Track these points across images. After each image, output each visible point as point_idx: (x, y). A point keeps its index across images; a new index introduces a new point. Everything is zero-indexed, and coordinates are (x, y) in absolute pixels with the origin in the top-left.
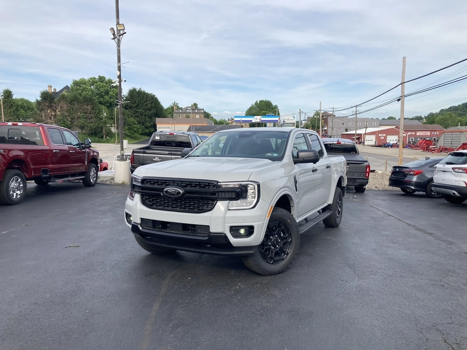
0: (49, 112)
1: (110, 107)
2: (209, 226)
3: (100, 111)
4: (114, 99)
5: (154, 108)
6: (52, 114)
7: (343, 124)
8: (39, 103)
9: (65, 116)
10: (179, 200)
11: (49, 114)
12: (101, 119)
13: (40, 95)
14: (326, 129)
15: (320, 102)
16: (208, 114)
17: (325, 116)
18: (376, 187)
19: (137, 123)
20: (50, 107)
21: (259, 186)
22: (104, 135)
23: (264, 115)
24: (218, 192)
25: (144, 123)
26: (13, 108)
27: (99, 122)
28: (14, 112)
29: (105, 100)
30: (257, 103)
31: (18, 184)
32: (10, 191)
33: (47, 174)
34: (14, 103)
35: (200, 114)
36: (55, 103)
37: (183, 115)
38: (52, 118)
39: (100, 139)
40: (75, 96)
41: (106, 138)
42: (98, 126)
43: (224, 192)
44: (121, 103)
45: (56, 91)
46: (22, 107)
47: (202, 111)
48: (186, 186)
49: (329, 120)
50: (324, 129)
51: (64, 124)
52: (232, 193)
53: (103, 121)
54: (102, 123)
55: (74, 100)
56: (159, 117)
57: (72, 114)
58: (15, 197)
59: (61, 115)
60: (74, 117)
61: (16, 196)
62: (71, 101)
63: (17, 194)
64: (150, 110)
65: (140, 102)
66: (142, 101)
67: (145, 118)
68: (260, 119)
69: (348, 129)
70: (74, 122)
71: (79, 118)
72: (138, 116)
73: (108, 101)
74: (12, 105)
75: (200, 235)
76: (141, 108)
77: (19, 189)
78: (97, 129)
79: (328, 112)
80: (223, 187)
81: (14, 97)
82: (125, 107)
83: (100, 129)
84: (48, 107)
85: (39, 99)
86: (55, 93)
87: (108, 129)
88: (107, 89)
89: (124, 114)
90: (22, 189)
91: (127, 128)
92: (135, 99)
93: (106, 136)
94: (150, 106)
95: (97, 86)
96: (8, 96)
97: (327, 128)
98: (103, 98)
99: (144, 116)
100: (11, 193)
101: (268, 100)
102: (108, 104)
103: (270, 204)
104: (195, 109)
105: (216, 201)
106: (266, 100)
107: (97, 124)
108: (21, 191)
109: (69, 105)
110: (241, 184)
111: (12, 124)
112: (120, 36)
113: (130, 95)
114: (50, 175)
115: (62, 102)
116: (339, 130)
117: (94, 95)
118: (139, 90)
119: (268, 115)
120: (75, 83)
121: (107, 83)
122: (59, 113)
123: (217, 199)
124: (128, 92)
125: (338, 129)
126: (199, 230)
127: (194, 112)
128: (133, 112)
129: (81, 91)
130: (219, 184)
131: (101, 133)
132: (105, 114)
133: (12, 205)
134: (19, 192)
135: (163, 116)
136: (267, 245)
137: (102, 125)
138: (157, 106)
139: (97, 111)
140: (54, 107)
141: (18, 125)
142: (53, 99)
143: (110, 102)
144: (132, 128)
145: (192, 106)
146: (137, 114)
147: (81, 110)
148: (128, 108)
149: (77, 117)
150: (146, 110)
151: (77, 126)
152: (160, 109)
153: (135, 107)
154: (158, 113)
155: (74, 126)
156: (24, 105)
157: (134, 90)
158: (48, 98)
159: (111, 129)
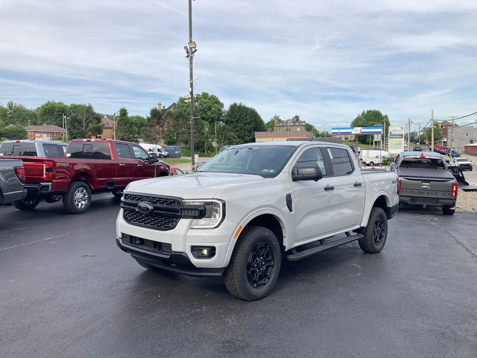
0: (157, 128)
1: (212, 122)
2: (171, 244)
3: (203, 126)
4: (216, 114)
5: (254, 122)
6: (160, 130)
7: (467, 135)
8: (149, 119)
9: (171, 131)
10: (150, 216)
11: (157, 130)
12: (203, 134)
13: (150, 113)
14: (445, 140)
15: (432, 111)
16: (311, 126)
17: (444, 126)
18: (473, 209)
19: (237, 137)
20: (158, 123)
21: (224, 205)
22: (206, 150)
23: (371, 126)
24: (181, 209)
25: (243, 137)
26: (127, 125)
27: (201, 137)
28: (128, 129)
29: (208, 115)
30: (365, 114)
31: (82, 195)
32: (75, 201)
33: (113, 186)
34: (128, 120)
35: (301, 127)
36: (162, 120)
37: (283, 129)
38: (160, 133)
39: (202, 153)
40: (180, 113)
41: (208, 152)
42: (200, 141)
43: (188, 210)
44: (193, 119)
45: (165, 108)
46: (136, 124)
47: (303, 123)
48: (156, 203)
49: (449, 130)
50: (442, 141)
51: (170, 139)
52: (195, 211)
53: (205, 136)
54: (204, 138)
55: (179, 116)
56: (258, 131)
57: (177, 129)
58: (79, 207)
59: (168, 130)
60: (179, 133)
61: (81, 207)
62: (177, 117)
63: (82, 204)
64: (249, 125)
65: (240, 116)
66: (242, 116)
67: (244, 133)
68: (361, 131)
69: (474, 140)
70: (179, 137)
71: (183, 133)
72: (238, 131)
73: (211, 117)
74: (127, 122)
75: (165, 253)
76: (241, 123)
77: (83, 199)
78: (199, 144)
79: (449, 121)
80: (187, 204)
81: (129, 115)
82: (226, 122)
83: (202, 143)
84: (157, 124)
85: (149, 116)
86: (164, 110)
87: (209, 143)
88: (210, 105)
89: (225, 128)
90: (86, 200)
91: (227, 142)
92: (235, 114)
93: (208, 150)
94: (250, 120)
95: (200, 102)
96: (124, 114)
97: (447, 140)
98: (206, 114)
99: (244, 130)
100: (76, 203)
101: (377, 110)
102: (210, 120)
103: (238, 224)
104: (297, 122)
105: (179, 219)
106: (375, 110)
107: (199, 138)
108: (86, 201)
109: (174, 121)
110: (205, 202)
111: (87, 140)
112: (192, 53)
113: (231, 110)
114: (115, 187)
115: (169, 118)
116: (462, 141)
117: (198, 111)
118: (239, 105)
119: (375, 126)
120: (181, 100)
121: (210, 99)
122: (166, 128)
123: (180, 217)
124: (229, 107)
125: (460, 140)
126: (165, 248)
127: (296, 125)
128: (234, 126)
129: (186, 108)
130: (183, 201)
131: (203, 147)
132: (207, 129)
133: (77, 214)
134: (83, 202)
135: (262, 130)
136: (253, 266)
137: (204, 140)
138: (256, 120)
139: (200, 126)
140: (161, 123)
141: (91, 141)
142: (161, 116)
143: (212, 117)
144: (232, 142)
145: (293, 119)
146: (237, 129)
147: (185, 126)
148: (229, 123)
149: (182, 132)
150: (245, 125)
151: (182, 141)
152: (260, 123)
153: (235, 122)
154: (258, 127)
155: (179, 141)
156: (136, 122)
157: (235, 105)
158: (157, 115)
159: (212, 143)
